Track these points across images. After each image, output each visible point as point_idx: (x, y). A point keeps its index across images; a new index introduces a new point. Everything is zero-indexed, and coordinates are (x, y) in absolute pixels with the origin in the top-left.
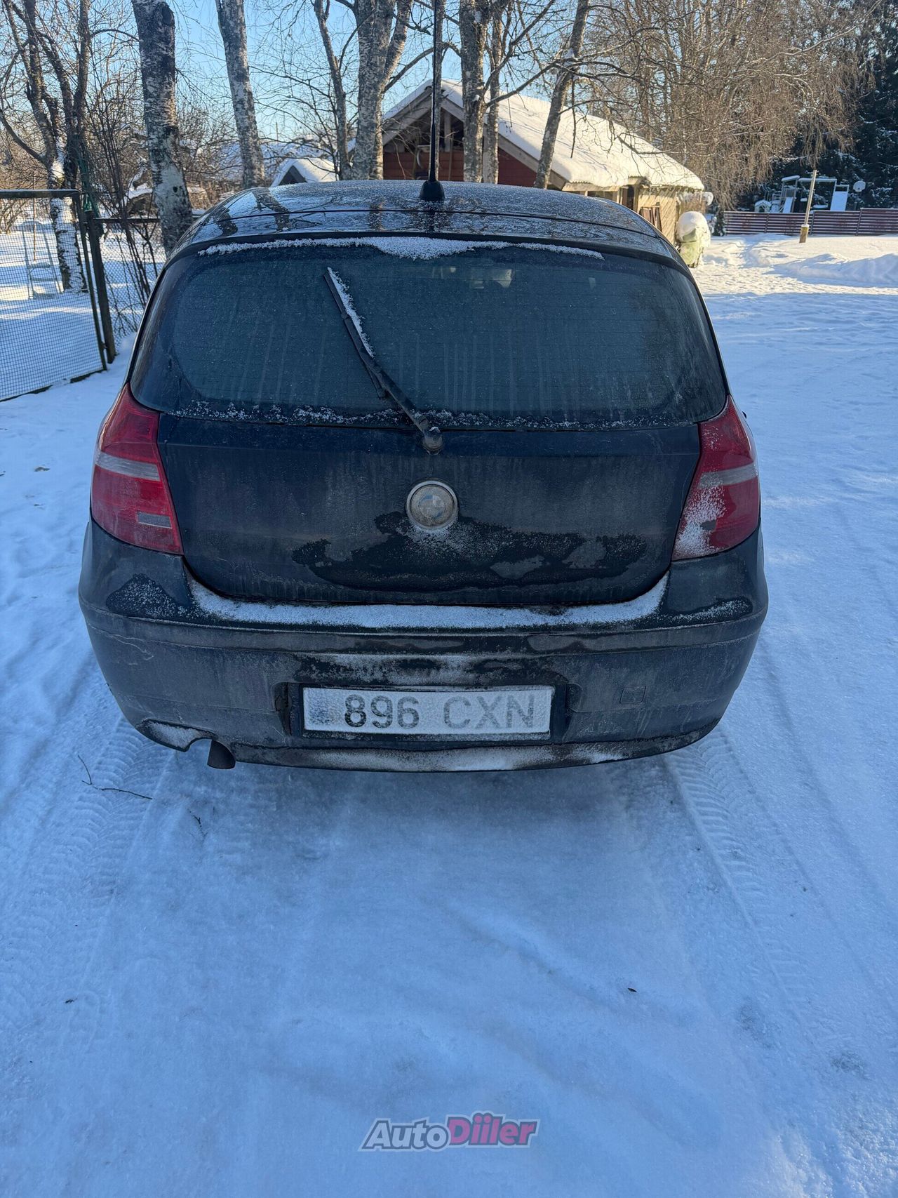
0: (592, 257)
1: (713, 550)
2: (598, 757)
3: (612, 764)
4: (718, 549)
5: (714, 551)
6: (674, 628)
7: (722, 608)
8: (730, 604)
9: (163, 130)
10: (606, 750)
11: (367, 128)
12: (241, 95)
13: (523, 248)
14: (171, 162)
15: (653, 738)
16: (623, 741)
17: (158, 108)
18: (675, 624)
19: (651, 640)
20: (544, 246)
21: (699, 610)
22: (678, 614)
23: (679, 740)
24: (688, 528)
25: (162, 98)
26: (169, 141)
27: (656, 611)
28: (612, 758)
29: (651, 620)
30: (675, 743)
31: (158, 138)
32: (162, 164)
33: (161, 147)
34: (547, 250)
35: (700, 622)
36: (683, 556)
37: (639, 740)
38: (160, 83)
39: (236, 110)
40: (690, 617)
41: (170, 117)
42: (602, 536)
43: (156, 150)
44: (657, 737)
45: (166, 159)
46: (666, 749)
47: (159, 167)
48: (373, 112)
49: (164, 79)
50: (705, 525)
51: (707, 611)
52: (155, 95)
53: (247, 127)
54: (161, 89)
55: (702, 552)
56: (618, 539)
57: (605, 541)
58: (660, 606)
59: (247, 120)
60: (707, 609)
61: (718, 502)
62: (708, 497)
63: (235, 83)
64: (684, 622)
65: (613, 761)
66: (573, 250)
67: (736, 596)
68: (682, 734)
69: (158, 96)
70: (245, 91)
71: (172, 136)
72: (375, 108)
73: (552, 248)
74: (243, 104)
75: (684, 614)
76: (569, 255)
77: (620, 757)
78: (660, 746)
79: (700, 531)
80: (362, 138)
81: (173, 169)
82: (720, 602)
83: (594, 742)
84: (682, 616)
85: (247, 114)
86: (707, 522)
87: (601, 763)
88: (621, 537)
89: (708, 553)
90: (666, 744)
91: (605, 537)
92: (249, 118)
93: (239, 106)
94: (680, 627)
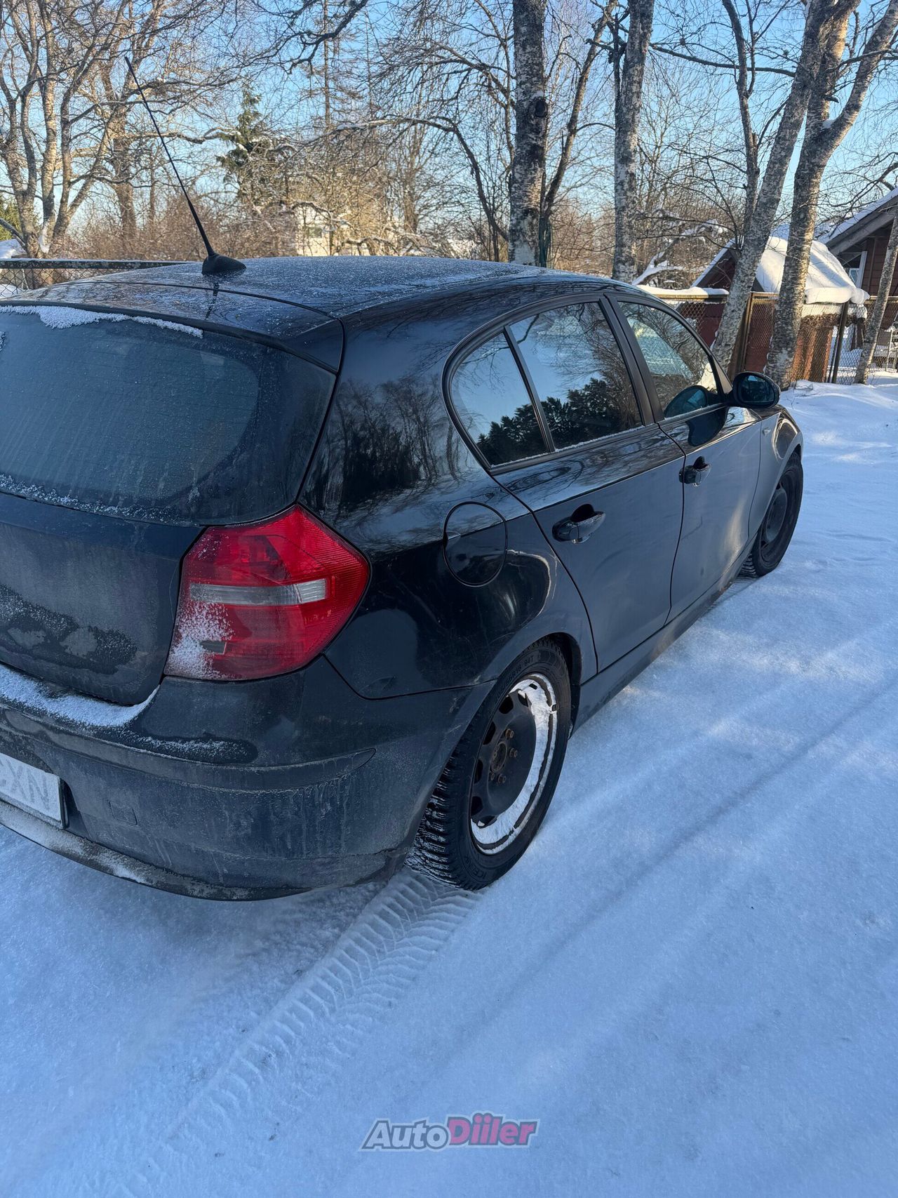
0: (191, 336)
1: (216, 675)
2: (123, 871)
3: (133, 884)
4: (224, 676)
5: (218, 677)
6: (136, 749)
7: (205, 746)
8: (217, 745)
9: (522, 212)
10: (130, 867)
11: (765, 204)
12: (623, 177)
13: (137, 322)
14: (525, 241)
15: (183, 876)
16: (151, 864)
17: (521, 192)
18: (137, 745)
19: (110, 753)
20: (153, 321)
21: (175, 739)
22: (147, 736)
23: (215, 891)
24: (184, 642)
25: (526, 183)
26: (526, 222)
27: (125, 724)
28: (134, 878)
29: (114, 733)
30: (207, 891)
31: (517, 219)
32: (517, 243)
33: (519, 228)
34: (155, 325)
35: (167, 752)
36: (177, 672)
37: (168, 871)
38: (526, 170)
39: (616, 190)
40: (159, 743)
41: (530, 200)
42: (93, 626)
43: (514, 231)
44: (188, 876)
45: (521, 238)
46: (195, 893)
47: (514, 246)
48: (775, 188)
49: (530, 166)
50: (206, 644)
51: (183, 743)
52: (520, 180)
53: (623, 207)
54: (526, 175)
55: (201, 674)
56: (108, 634)
57: (97, 632)
58: (133, 721)
59: (624, 200)
60: (185, 740)
61: (221, 621)
62: (204, 612)
63: (619, 165)
64: (149, 747)
65: (134, 881)
66: (176, 326)
67: (235, 737)
68: (222, 885)
69: (522, 182)
70: (627, 172)
71: (529, 217)
72: (778, 183)
73: (160, 323)
74: (623, 185)
75: (155, 737)
76: (173, 331)
77: (143, 881)
78: (189, 887)
79: (199, 650)
80: (759, 214)
81: (526, 247)
82: (207, 738)
83: (122, 854)
84: (150, 739)
85: (625, 194)
86: (208, 641)
87: (123, 878)
88: (111, 632)
89: (209, 677)
90: (197, 889)
91: (96, 628)
92: (627, 199)
93: (619, 187)
94: (142, 751)
